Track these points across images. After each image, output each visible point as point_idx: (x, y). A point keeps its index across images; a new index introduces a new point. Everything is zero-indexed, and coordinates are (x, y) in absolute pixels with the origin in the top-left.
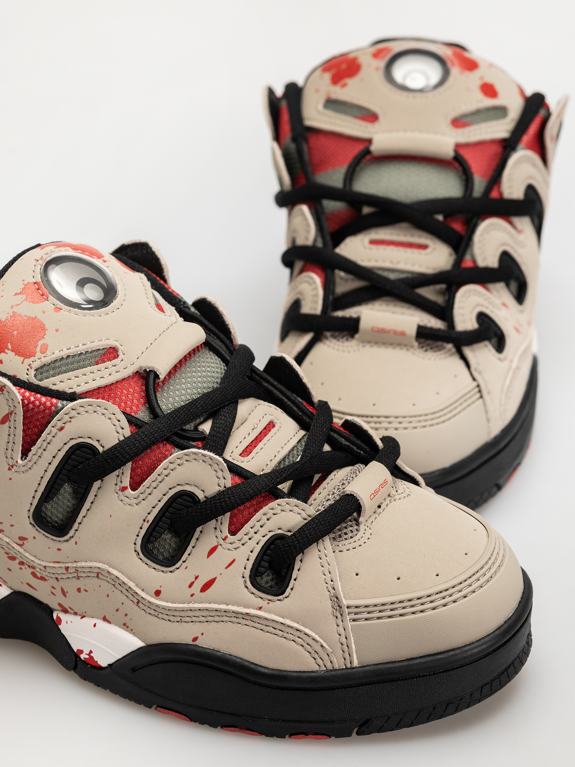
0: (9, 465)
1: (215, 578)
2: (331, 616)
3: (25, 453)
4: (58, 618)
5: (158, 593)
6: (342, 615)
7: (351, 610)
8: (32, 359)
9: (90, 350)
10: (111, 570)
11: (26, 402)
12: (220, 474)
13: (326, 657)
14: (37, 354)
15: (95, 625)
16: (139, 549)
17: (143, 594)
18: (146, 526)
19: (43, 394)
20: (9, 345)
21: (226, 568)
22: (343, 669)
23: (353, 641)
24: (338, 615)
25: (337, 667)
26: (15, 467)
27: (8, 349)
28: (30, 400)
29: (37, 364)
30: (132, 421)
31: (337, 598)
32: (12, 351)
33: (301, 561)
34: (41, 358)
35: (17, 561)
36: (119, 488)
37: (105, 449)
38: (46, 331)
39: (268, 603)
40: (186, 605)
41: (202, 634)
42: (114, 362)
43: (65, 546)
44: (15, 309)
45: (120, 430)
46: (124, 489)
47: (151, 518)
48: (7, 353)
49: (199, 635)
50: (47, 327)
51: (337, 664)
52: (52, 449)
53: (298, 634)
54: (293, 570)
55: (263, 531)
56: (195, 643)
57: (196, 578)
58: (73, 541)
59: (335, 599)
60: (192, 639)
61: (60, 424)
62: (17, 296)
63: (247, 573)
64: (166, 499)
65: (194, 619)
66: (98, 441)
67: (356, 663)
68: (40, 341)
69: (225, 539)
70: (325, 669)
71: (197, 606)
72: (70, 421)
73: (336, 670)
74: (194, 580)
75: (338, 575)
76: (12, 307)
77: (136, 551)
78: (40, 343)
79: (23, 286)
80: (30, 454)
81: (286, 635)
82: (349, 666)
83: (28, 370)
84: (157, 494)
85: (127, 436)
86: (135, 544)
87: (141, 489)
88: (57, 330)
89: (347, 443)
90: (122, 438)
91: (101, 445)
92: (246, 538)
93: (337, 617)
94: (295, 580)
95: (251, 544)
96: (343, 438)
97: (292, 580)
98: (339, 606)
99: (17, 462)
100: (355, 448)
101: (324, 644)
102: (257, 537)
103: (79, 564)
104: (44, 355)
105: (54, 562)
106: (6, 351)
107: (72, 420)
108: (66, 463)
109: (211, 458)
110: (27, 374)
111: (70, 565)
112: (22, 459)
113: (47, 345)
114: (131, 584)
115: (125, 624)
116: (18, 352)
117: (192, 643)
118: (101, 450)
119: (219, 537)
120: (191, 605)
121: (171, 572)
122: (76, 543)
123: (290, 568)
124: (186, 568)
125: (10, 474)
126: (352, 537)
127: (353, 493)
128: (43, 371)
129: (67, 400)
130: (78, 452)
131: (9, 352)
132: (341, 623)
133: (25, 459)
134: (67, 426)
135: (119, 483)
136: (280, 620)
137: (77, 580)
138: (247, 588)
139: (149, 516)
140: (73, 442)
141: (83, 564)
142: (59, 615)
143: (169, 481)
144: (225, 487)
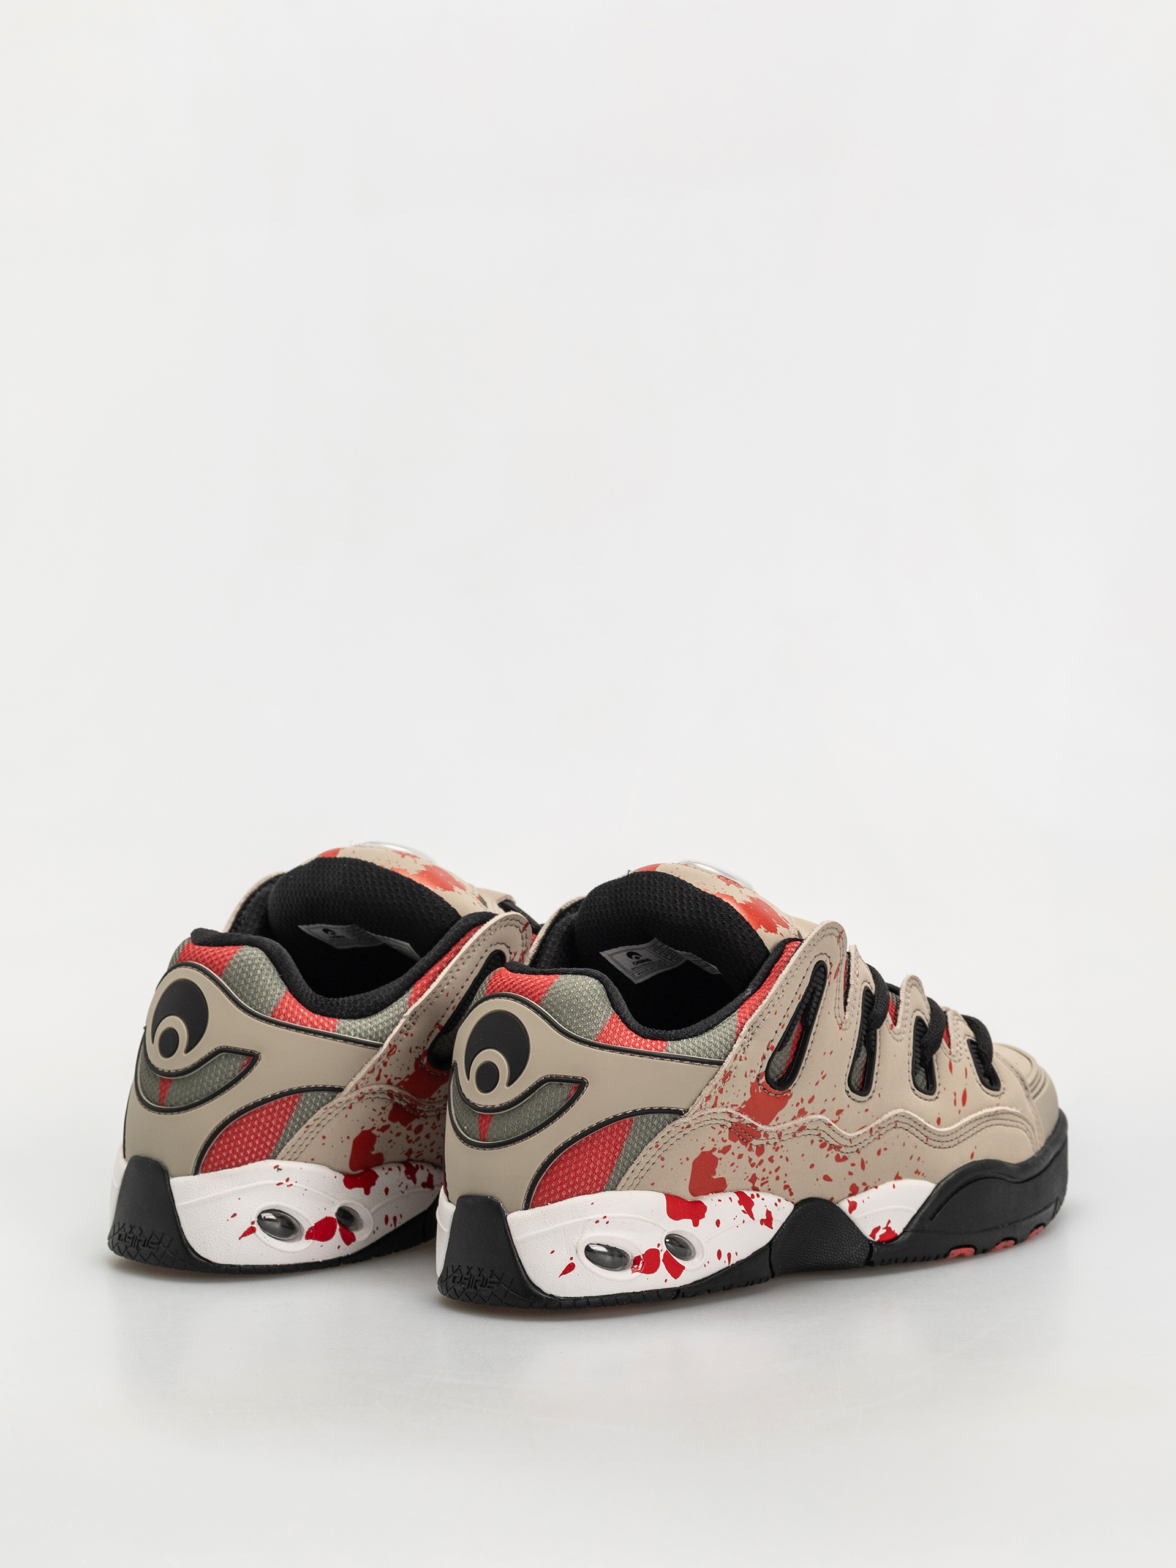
1: (965, 1090)
4: (851, 1203)
5: (939, 1121)
10: (903, 1112)
15: (894, 1187)
17: (930, 1127)
21: (966, 1078)
46: (892, 1027)
47: (911, 1050)
49: (971, 1149)
55: (962, 1040)
57: (955, 1094)
63: (977, 1077)
64: (913, 1028)
69: (950, 1054)
71: (968, 1119)
74: (954, 1097)
77: (912, 1088)
80: (848, 1007)
86: (909, 1081)
87: (899, 1023)
95: (964, 1053)
102: (962, 1046)
103: (881, 1120)
105: (860, 1129)
111: (872, 1126)
114: (921, 1120)
115: (917, 1172)
117: (971, 1161)
119: (947, 1054)
122: (879, 1095)
135: (888, 1024)
137: (879, 1140)
138: (984, 1090)
139: (909, 1048)
142: (851, 1200)
143: (910, 1010)
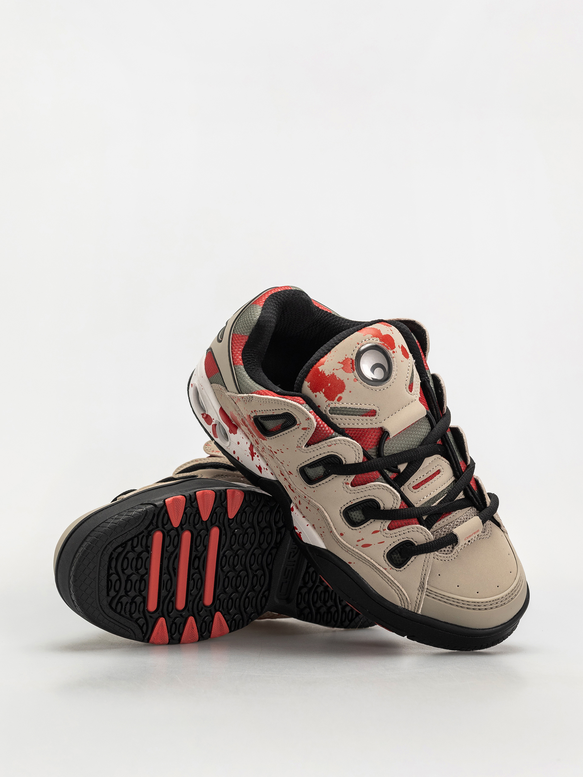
0: (298, 445)
1: (371, 545)
2: (417, 589)
3: (308, 445)
4: (292, 508)
5: (341, 534)
6: (422, 591)
7: (428, 591)
8: (332, 402)
9: (362, 408)
10: (325, 512)
11: (318, 426)
12: (396, 501)
13: (406, 604)
14: (335, 400)
15: (308, 524)
16: (342, 511)
17: (335, 531)
18: (350, 504)
19: (328, 425)
20: (324, 389)
21: (378, 543)
22: (412, 612)
23: (422, 604)
24: (421, 590)
25: (410, 609)
26: (300, 448)
27: (322, 392)
28: (320, 426)
29: (333, 406)
30: (365, 454)
31: (423, 583)
32: (324, 393)
33: (415, 558)
34: (336, 403)
35: (284, 477)
36: (345, 482)
37: (346, 463)
38: (345, 390)
39: (391, 569)
40: (352, 548)
41: (354, 563)
42: (372, 418)
43: (308, 488)
44: (335, 372)
45: (358, 458)
46: (347, 484)
47: (354, 502)
48: (320, 393)
49: (353, 562)
50: (346, 388)
51: (411, 608)
52: (321, 451)
53: (398, 589)
54: (409, 560)
55: (403, 536)
56: (349, 564)
57: (363, 539)
58: (313, 489)
59: (422, 584)
60: (348, 562)
61: (329, 444)
62: (339, 364)
63: (387, 551)
64: (365, 498)
65: (353, 555)
66: (345, 458)
67: (420, 612)
68: (339, 394)
69: (384, 530)
70: (404, 607)
71: (357, 551)
72: (335, 445)
73: (409, 611)
74: (361, 539)
75: (429, 573)
76: (334, 370)
77: (340, 511)
78: (339, 395)
79: (344, 359)
80: (310, 447)
81: (392, 586)
82: (416, 612)
83: (327, 406)
84: (362, 495)
85: (360, 462)
86: (341, 508)
87: (355, 488)
88: (350, 392)
89: (472, 496)
90: (357, 462)
91: (345, 461)
92: (394, 535)
93: (419, 591)
94: (408, 565)
95: (395, 539)
96: (471, 492)
97: (407, 565)
98: (423, 587)
99: (302, 447)
100: (475, 499)
101: (408, 599)
102: (399, 537)
103: (311, 500)
104: (338, 402)
105: (300, 490)
106: (321, 392)
107: (336, 445)
108: (325, 459)
109: (394, 493)
110: (326, 408)
111: (307, 497)
112: (305, 447)
113: (341, 398)
114: (331, 524)
115: (321, 535)
116: (326, 396)
118: (344, 462)
119: (382, 528)
120: (354, 549)
121: (352, 529)
122: (314, 491)
123: (408, 559)
124: (360, 532)
125: (296, 449)
126: (446, 554)
127: (457, 535)
128: (334, 411)
129: (339, 433)
130: (333, 458)
131: (322, 393)
132: (420, 594)
133: (307, 447)
134: (333, 446)
135: (346, 480)
136: (393, 579)
137: (308, 504)
138: (384, 557)
139: (354, 501)
140: (333, 453)
141: (313, 501)
142: (293, 507)
143: (369, 493)
144: (395, 508)
